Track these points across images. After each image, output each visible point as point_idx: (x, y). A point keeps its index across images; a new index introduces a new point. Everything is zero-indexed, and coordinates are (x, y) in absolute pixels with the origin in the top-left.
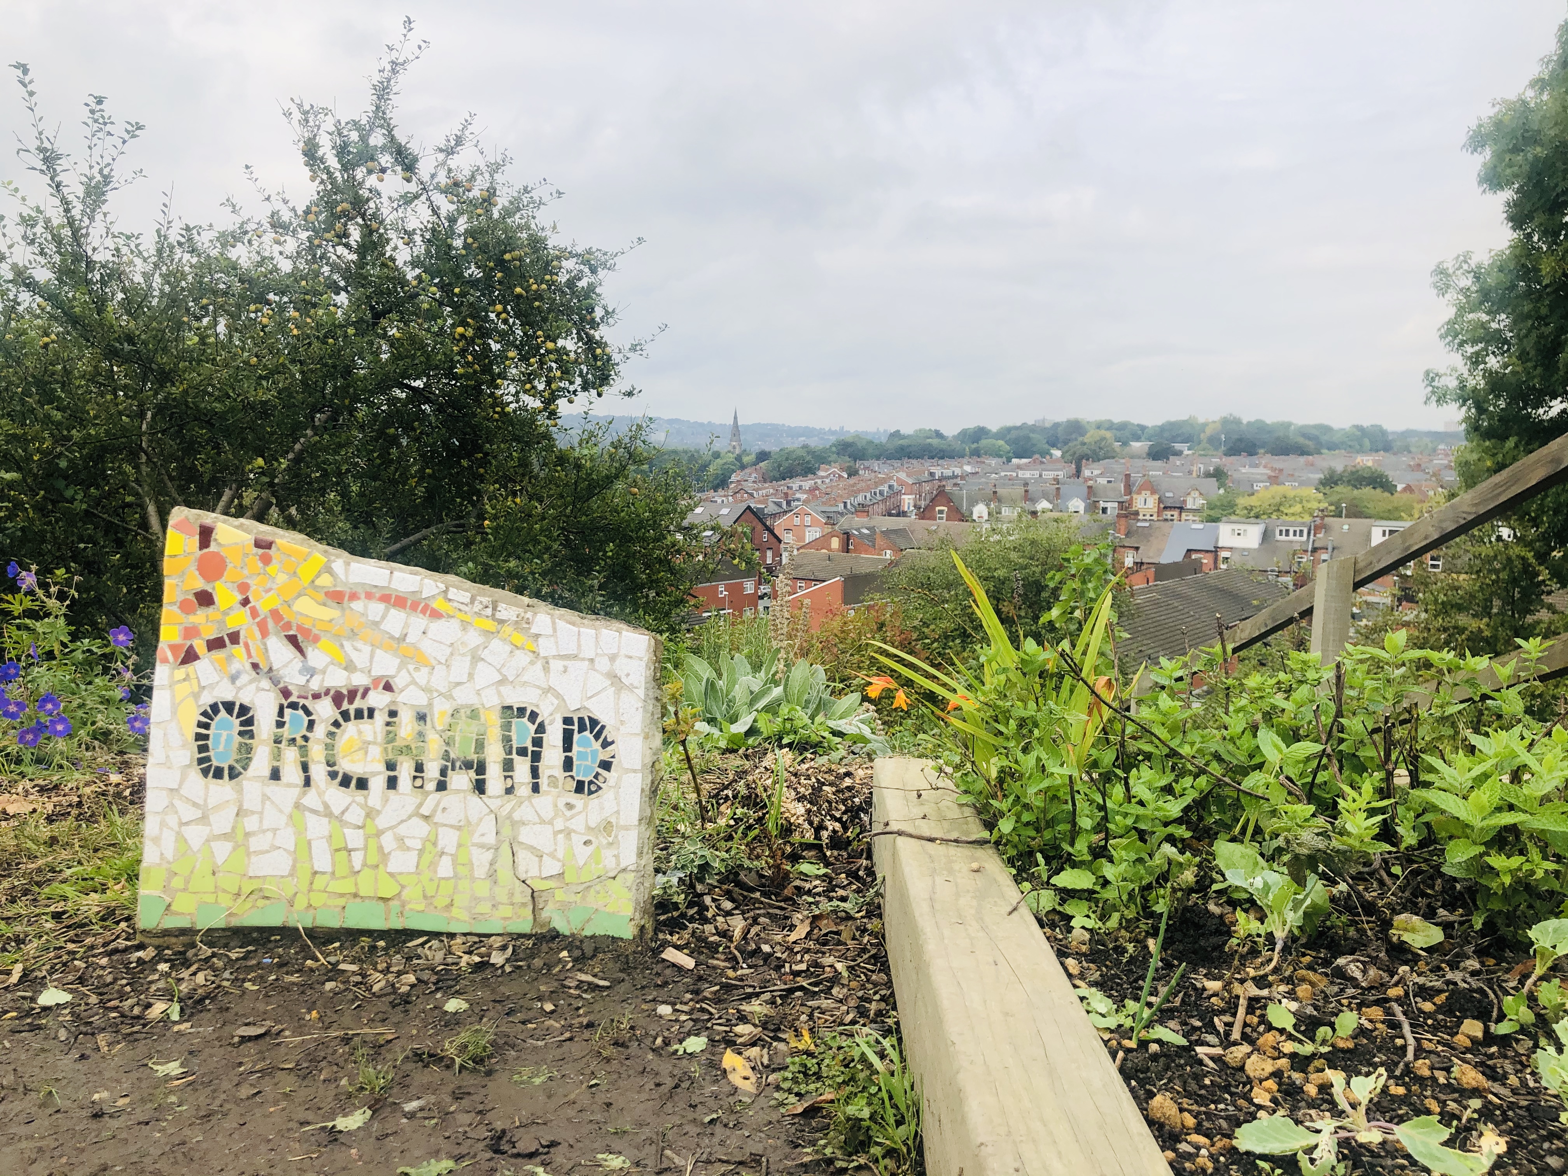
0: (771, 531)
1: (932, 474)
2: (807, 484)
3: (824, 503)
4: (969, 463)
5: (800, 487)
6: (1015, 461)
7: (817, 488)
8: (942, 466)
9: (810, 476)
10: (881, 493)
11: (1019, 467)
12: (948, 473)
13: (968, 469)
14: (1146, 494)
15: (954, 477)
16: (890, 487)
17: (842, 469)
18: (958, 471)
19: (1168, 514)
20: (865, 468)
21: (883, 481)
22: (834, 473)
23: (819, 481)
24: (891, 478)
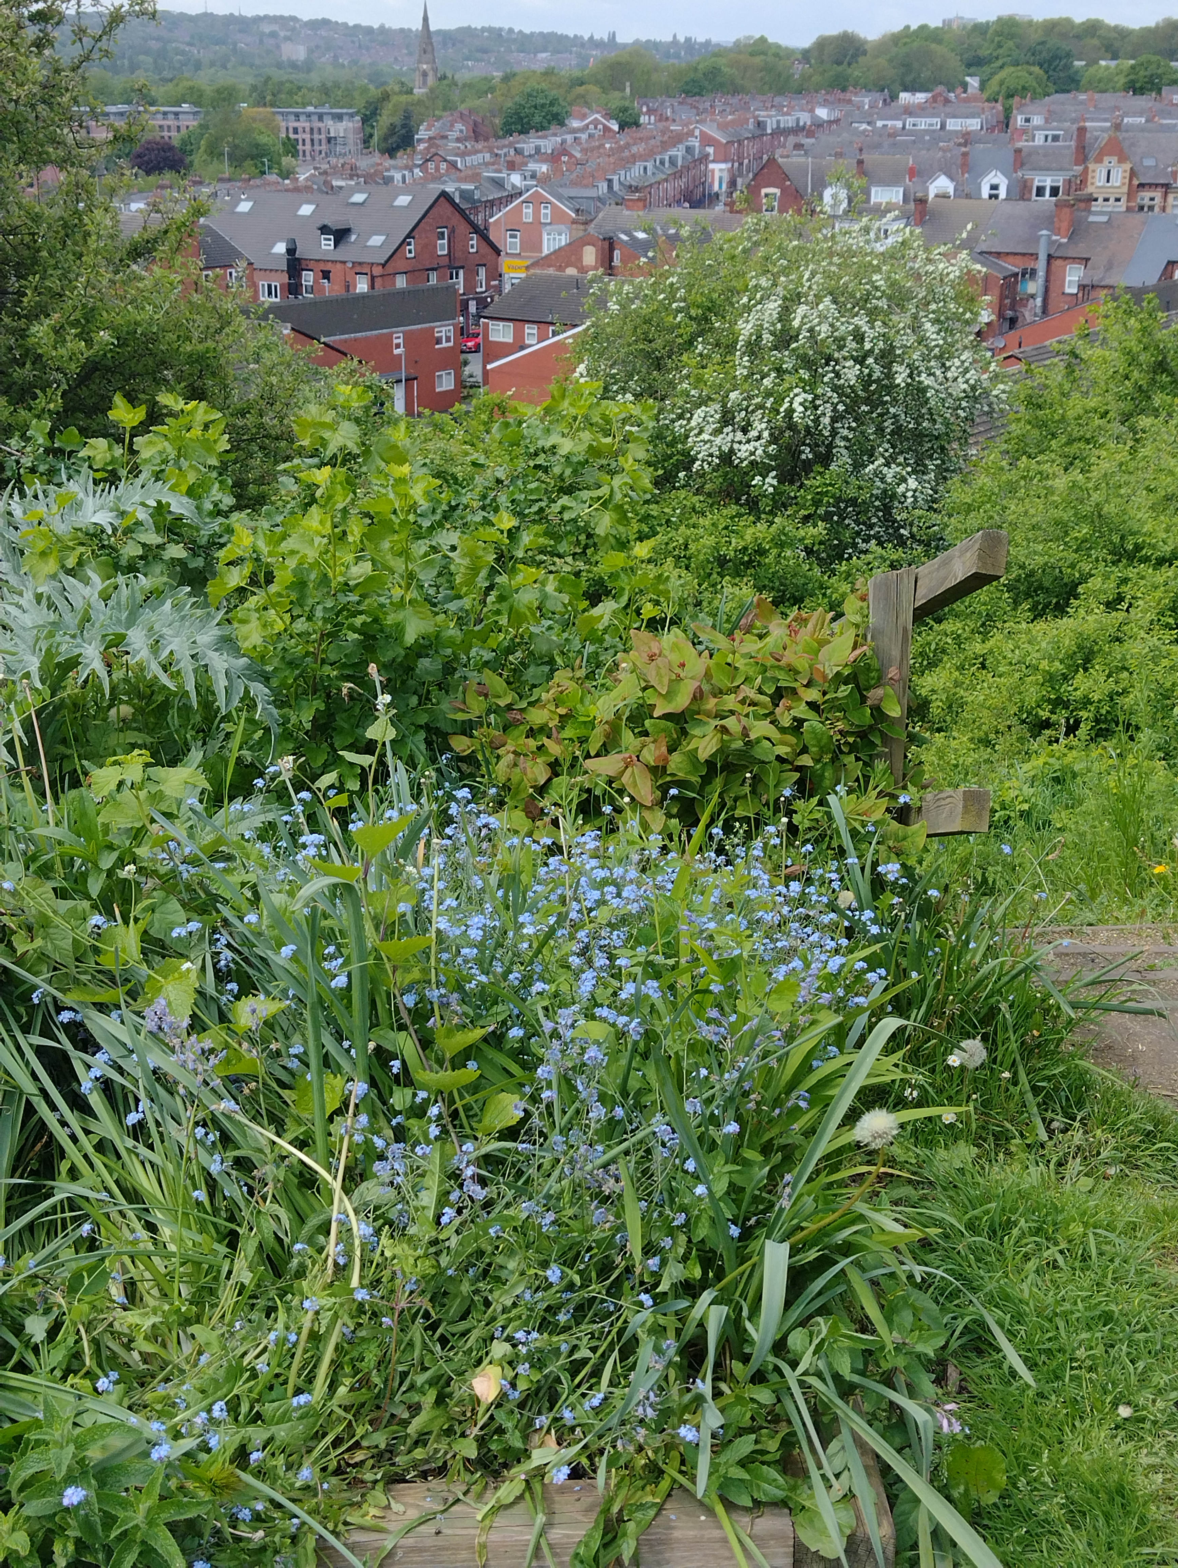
0: (483, 234)
1: (760, 125)
2: (548, 143)
3: (574, 184)
4: (825, 103)
5: (538, 149)
6: (905, 97)
7: (565, 152)
8: (779, 108)
9: (554, 128)
10: (673, 161)
11: (909, 111)
12: (788, 121)
13: (822, 113)
14: (1110, 161)
15: (798, 130)
16: (689, 150)
17: (609, 116)
18: (805, 118)
19: (1145, 196)
20: (650, 112)
21: (677, 139)
22: (596, 123)
23: (569, 138)
24: (691, 134)
